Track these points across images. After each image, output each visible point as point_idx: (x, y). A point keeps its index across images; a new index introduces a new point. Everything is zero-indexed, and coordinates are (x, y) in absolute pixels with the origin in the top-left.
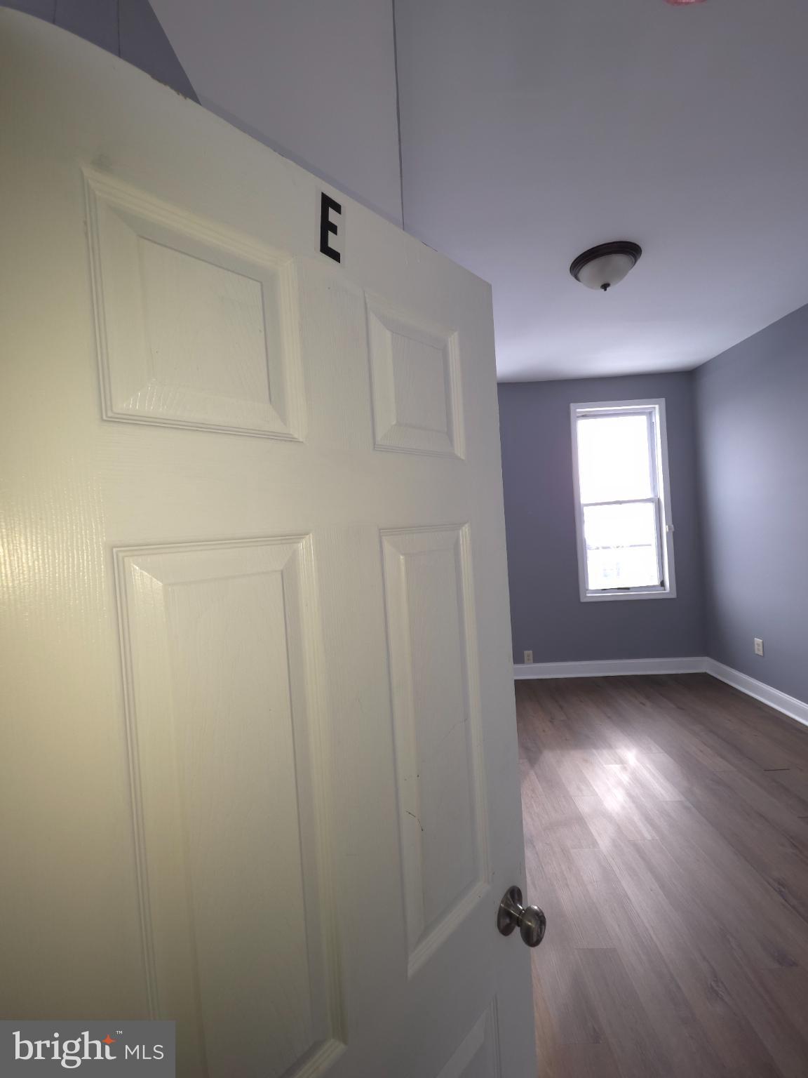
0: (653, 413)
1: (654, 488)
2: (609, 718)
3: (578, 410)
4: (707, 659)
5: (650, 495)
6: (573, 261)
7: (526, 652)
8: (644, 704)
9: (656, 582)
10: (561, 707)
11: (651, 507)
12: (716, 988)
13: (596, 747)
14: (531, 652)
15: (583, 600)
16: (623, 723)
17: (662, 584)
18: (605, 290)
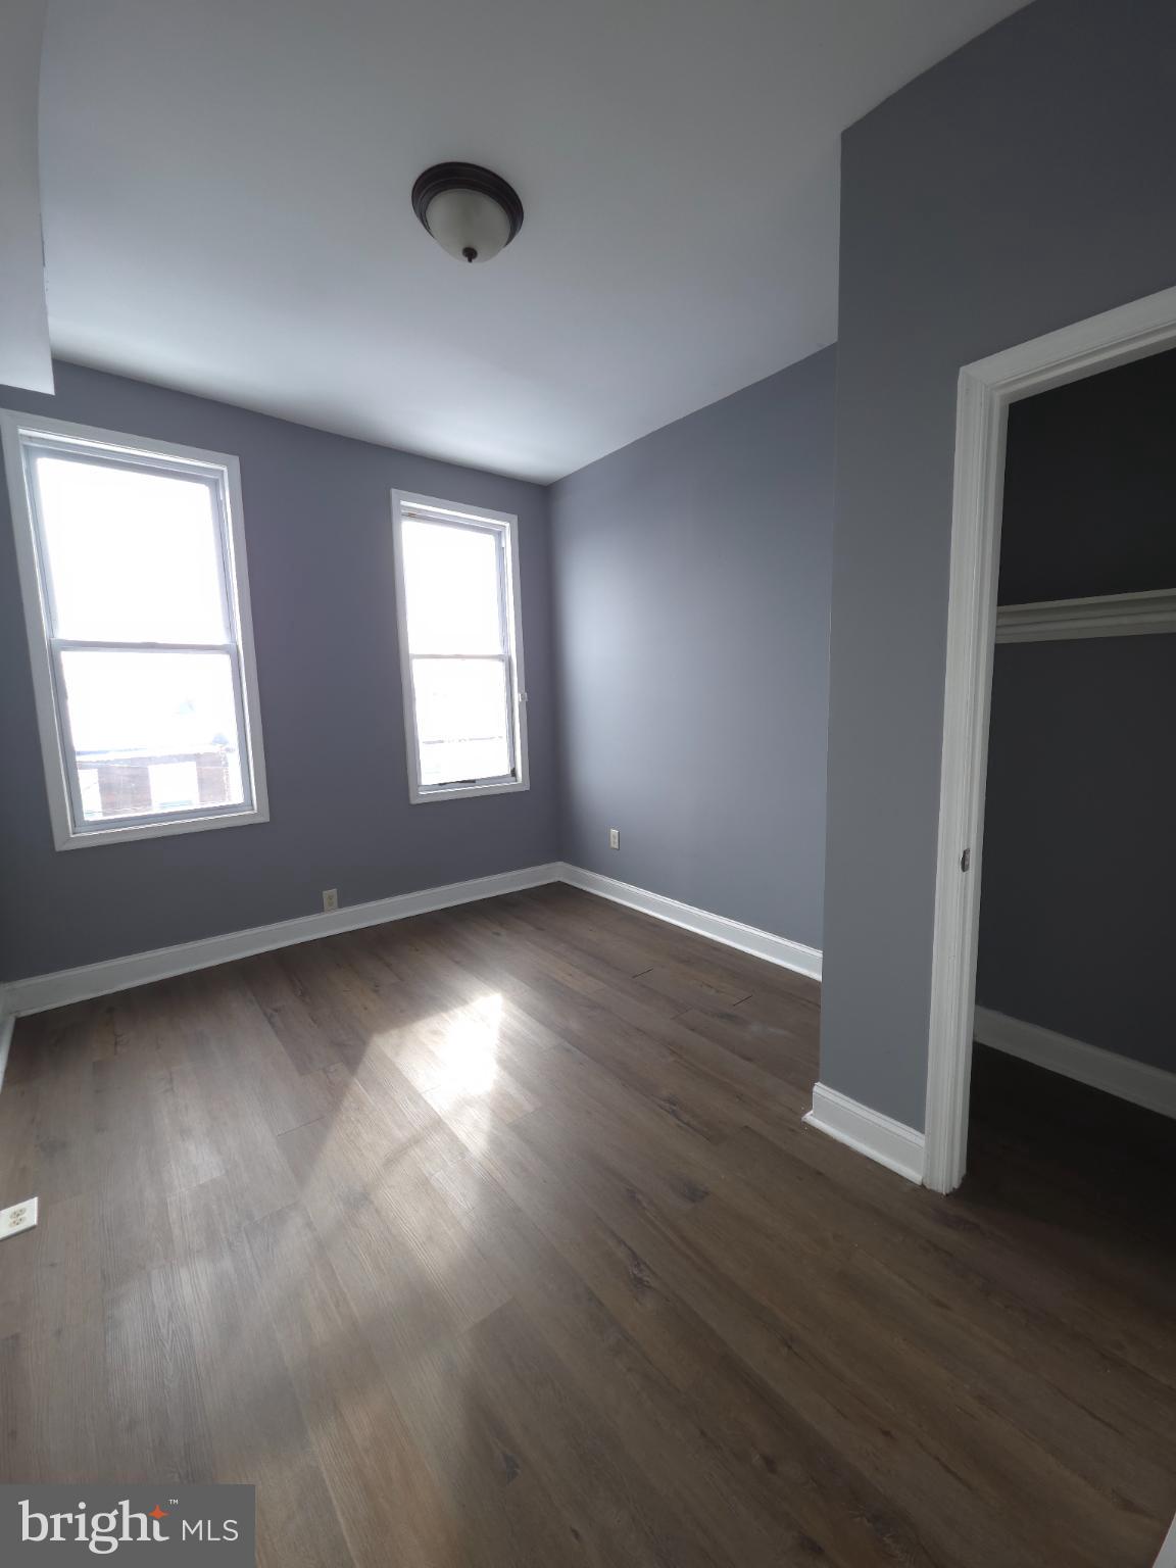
0: (503, 534)
1: (504, 641)
2: (457, 963)
3: (403, 503)
4: (560, 864)
5: (499, 651)
6: (417, 176)
7: (326, 894)
8: (498, 934)
9: (506, 771)
10: (388, 965)
11: (500, 667)
12: (640, 1275)
13: (444, 1008)
14: (334, 892)
15: (414, 801)
16: (474, 964)
17: (514, 773)
18: (470, 261)
